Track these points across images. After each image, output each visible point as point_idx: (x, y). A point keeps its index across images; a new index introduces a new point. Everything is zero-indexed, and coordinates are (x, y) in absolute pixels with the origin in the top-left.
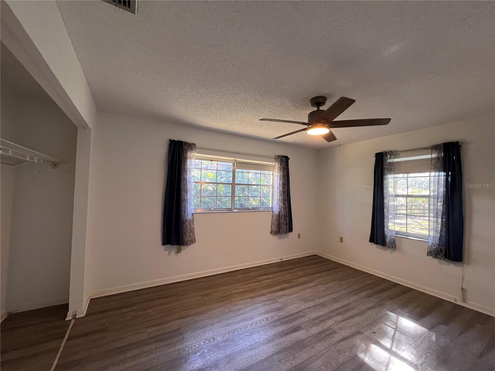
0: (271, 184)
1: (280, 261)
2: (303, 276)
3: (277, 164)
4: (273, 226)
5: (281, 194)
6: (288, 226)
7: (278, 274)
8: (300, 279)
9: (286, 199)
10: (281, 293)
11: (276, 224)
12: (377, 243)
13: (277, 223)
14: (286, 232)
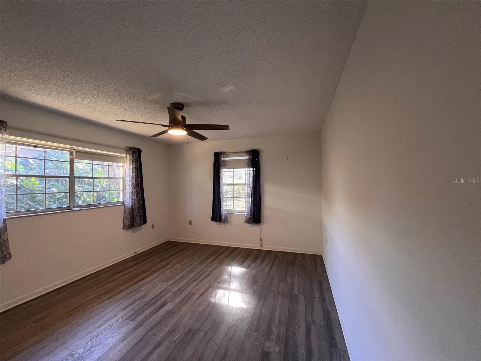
0: (122, 176)
1: (135, 255)
2: (161, 262)
3: (128, 156)
4: (126, 221)
5: (134, 187)
6: (142, 218)
7: (135, 267)
8: (159, 265)
9: (140, 191)
10: (142, 282)
11: (129, 219)
12: (216, 221)
13: (131, 216)
14: (141, 224)
